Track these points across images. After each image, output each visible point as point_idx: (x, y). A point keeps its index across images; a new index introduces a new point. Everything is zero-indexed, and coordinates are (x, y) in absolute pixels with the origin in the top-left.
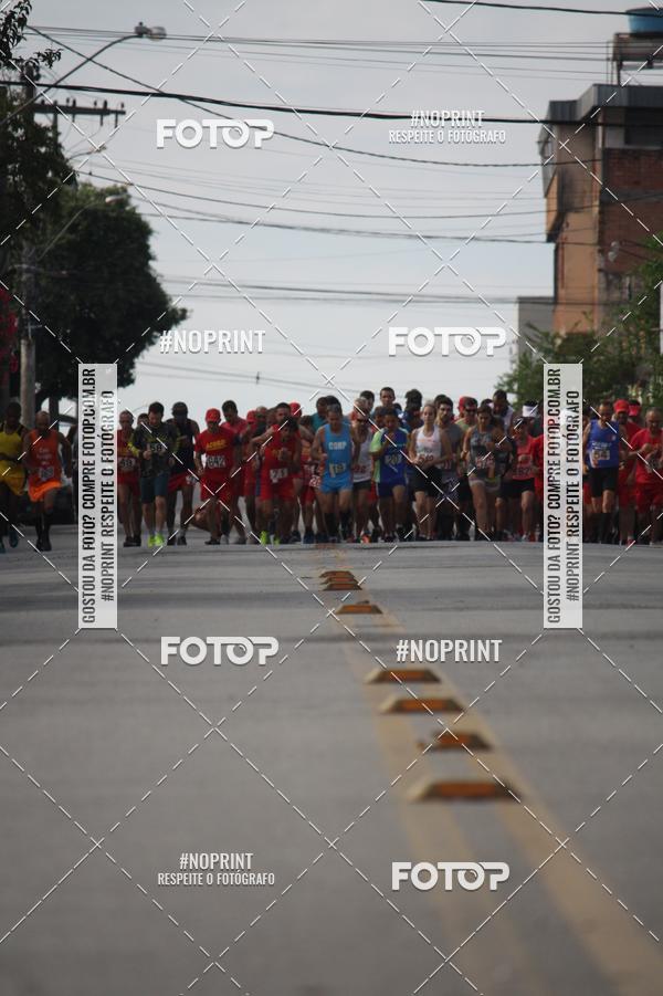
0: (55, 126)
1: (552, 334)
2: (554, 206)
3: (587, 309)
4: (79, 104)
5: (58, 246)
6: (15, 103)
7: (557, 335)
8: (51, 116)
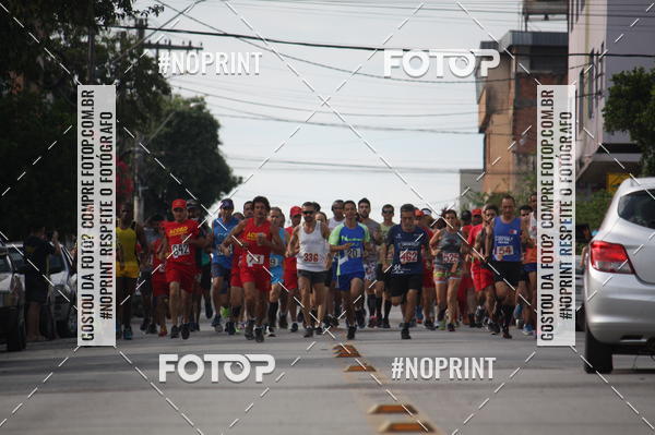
0: (157, 57)
1: (482, 193)
2: (484, 109)
3: (505, 177)
4: (173, 44)
5: (159, 136)
6: (132, 42)
7: (485, 194)
8: (155, 51)
